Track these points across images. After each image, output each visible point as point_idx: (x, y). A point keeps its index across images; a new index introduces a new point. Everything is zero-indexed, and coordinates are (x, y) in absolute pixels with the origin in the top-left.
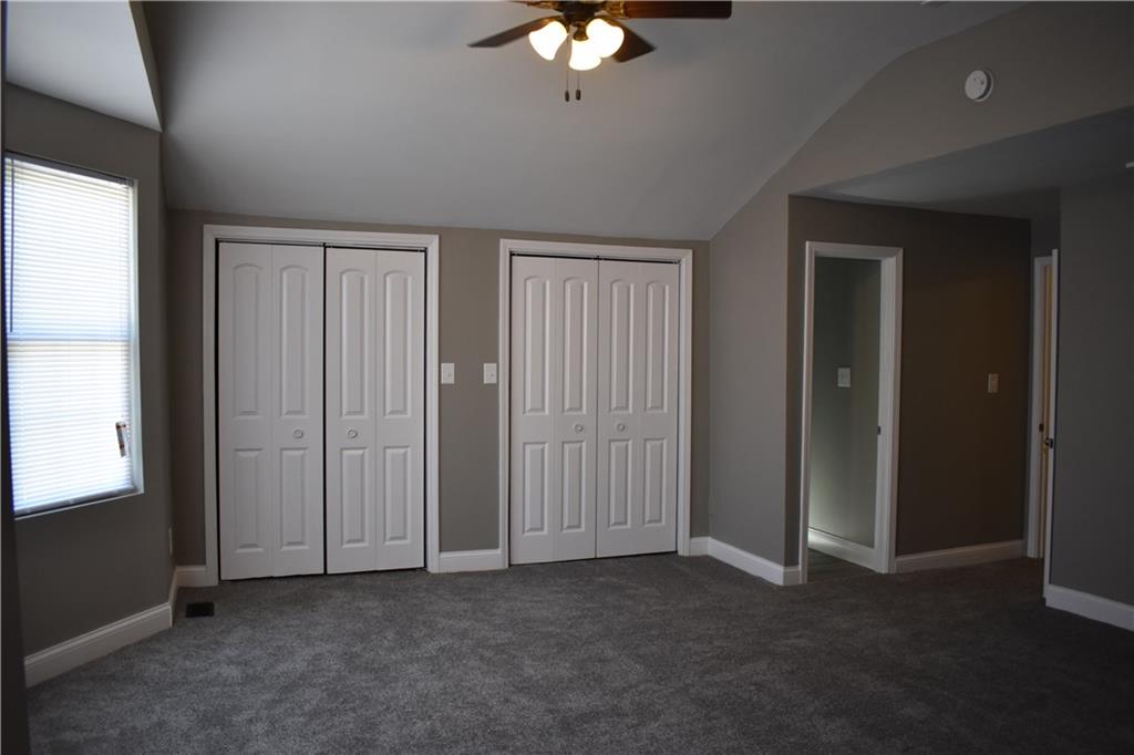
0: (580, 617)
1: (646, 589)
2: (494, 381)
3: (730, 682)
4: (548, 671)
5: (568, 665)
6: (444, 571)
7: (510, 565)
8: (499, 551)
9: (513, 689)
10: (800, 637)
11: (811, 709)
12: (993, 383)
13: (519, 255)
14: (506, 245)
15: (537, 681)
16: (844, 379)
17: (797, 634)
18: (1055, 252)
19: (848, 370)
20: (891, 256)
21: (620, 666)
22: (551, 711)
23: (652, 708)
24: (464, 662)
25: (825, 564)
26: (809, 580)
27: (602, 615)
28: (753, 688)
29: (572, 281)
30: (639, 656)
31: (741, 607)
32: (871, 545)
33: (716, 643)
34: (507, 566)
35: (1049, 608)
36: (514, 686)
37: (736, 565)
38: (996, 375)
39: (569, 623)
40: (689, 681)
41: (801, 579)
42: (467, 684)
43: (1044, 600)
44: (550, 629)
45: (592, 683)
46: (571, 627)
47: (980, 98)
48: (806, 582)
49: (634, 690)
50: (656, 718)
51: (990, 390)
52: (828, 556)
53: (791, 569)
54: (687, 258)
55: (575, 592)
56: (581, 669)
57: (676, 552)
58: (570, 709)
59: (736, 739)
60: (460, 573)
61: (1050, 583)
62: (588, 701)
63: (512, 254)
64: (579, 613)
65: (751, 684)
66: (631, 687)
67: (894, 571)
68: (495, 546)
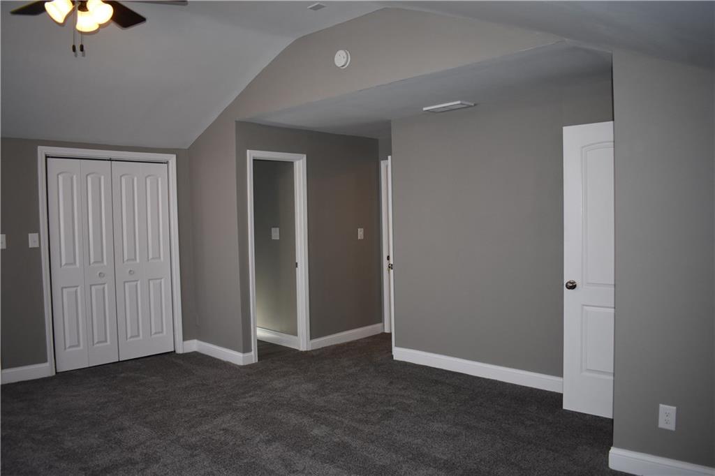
0: (106, 402)
1: (154, 378)
2: (37, 245)
3: (207, 431)
4: (82, 442)
5: (97, 436)
6: (7, 382)
7: (56, 373)
8: (47, 364)
9: (56, 458)
10: (250, 396)
11: (258, 439)
12: (361, 233)
13: (52, 157)
14: (42, 151)
15: (74, 451)
16: (275, 234)
17: (251, 394)
18: (389, 157)
19: (278, 229)
20: (299, 159)
21: (134, 431)
22: (84, 469)
23: (155, 456)
24: (20, 445)
25: (267, 350)
26: (259, 360)
27: (122, 398)
28: (222, 432)
29: (92, 175)
30: (147, 423)
31: (215, 382)
32: (295, 334)
33: (199, 407)
34: (54, 374)
35: (396, 361)
36: (57, 456)
37: (213, 356)
38: (362, 229)
39: (99, 407)
40: (180, 434)
41: (253, 359)
42: (22, 460)
43: (392, 356)
44: (85, 413)
45: (113, 446)
46: (100, 409)
47: (343, 66)
48: (257, 361)
49: (143, 446)
50: (157, 462)
51: (359, 238)
52: (271, 344)
53: (247, 355)
54: (172, 159)
55: (104, 385)
56: (106, 437)
57: (175, 351)
58: (98, 466)
59: (210, 466)
60: (18, 383)
61: (396, 346)
62: (110, 458)
63: (47, 157)
64: (106, 400)
65: (220, 430)
66: (141, 443)
67: (309, 349)
68: (45, 361)
